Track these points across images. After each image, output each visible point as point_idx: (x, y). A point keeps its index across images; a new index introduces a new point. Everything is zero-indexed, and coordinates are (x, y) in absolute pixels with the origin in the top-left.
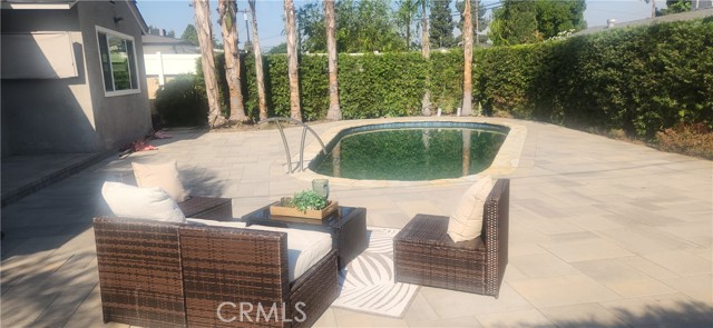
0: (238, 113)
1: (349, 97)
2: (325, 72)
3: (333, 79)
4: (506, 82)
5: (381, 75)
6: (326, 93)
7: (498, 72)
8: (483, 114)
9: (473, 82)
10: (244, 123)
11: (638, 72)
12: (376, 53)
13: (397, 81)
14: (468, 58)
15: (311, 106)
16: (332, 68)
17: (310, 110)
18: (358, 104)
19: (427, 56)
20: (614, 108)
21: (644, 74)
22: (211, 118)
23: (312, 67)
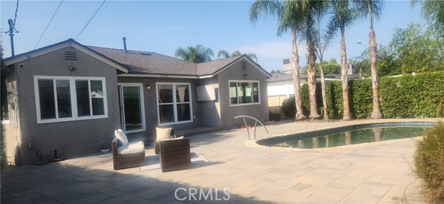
0: (314, 113)
1: (387, 104)
2: (370, 89)
3: (375, 93)
5: (411, 88)
6: (370, 101)
10: (316, 118)
12: (414, 74)
13: (424, 93)
15: (360, 110)
17: (359, 112)
18: (394, 109)
22: (297, 115)
23: (359, 87)
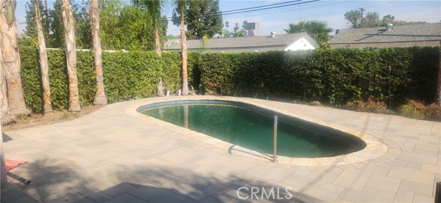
1: (113, 85)
2: (93, 65)
3: (99, 71)
4: (219, 74)
5: (134, 68)
6: (94, 82)
7: (213, 67)
8: (198, 93)
9: (188, 73)
11: (335, 72)
12: (124, 50)
13: (145, 72)
14: (185, 57)
16: (99, 62)
18: (118, 91)
19: (160, 55)
20: (316, 90)
21: (338, 73)
